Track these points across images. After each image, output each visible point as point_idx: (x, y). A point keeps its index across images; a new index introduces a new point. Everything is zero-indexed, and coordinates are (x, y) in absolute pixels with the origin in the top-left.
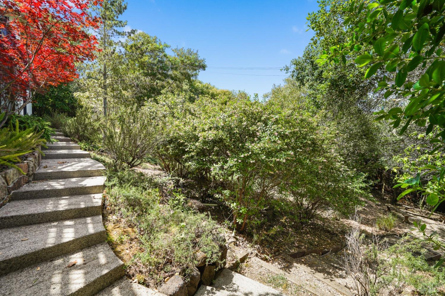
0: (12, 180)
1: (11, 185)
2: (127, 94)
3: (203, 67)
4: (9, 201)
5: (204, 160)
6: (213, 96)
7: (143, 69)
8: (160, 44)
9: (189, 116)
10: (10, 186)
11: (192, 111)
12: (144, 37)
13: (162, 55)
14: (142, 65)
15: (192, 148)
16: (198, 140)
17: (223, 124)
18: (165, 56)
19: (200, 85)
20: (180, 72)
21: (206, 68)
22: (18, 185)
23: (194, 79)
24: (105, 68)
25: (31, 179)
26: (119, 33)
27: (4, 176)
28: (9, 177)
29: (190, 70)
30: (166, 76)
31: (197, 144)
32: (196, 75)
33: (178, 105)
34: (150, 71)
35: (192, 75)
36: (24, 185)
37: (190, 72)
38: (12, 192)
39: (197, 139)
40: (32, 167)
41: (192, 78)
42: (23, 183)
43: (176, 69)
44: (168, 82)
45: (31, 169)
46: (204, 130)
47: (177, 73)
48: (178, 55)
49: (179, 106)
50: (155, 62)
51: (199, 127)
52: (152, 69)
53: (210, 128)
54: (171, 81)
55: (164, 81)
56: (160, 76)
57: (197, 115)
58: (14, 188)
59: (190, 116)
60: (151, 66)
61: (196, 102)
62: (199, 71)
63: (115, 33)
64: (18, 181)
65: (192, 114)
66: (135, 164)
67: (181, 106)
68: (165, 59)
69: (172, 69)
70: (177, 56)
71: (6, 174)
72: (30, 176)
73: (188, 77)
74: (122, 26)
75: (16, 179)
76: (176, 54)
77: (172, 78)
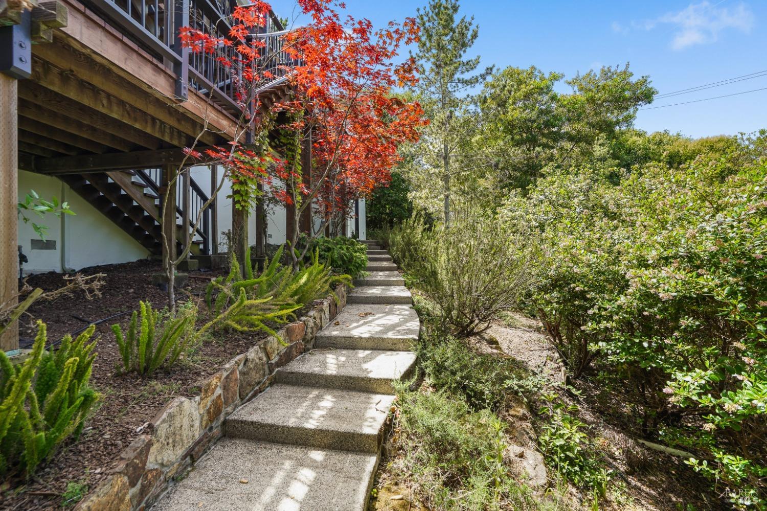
0: (276, 352)
1: (275, 359)
2: (485, 184)
3: (648, 97)
4: (271, 384)
5: (646, 345)
6: (675, 161)
7: (511, 133)
8: (542, 79)
9: (601, 222)
10: (273, 362)
11: (612, 208)
12: (511, 76)
13: (546, 98)
14: (510, 127)
15: (606, 309)
16: (627, 286)
17: (714, 249)
18: (554, 98)
19: (640, 141)
20: (588, 123)
21: (655, 97)
22: (287, 358)
23: (624, 129)
24: (446, 146)
25: (310, 346)
26: (466, 82)
27: (262, 346)
28: (271, 348)
29: (612, 113)
30: (557, 137)
31: (622, 299)
32: (628, 120)
33: (573, 198)
34: (524, 135)
35: (618, 123)
36: (296, 356)
37: (612, 117)
38: (276, 370)
39: (622, 285)
40: (312, 328)
41: (617, 128)
42: (295, 353)
43: (579, 119)
44: (562, 148)
45: (309, 330)
46: (643, 263)
47: (581, 127)
48: (581, 90)
49: (576, 200)
50: (534, 115)
51: (628, 253)
52: (529, 130)
53: (667, 260)
54: (568, 145)
55: (553, 148)
56: (544, 140)
57: (623, 217)
58: (278, 364)
59: (605, 220)
60: (526, 126)
61: (624, 183)
62: (637, 109)
63: (460, 85)
64: (286, 353)
65: (612, 216)
66: (476, 330)
67: (582, 198)
68: (554, 105)
69: (569, 120)
70: (578, 93)
71: (265, 344)
72: (308, 342)
73: (607, 128)
74: (472, 69)
75: (283, 349)
76: (576, 88)
77: (571, 138)
